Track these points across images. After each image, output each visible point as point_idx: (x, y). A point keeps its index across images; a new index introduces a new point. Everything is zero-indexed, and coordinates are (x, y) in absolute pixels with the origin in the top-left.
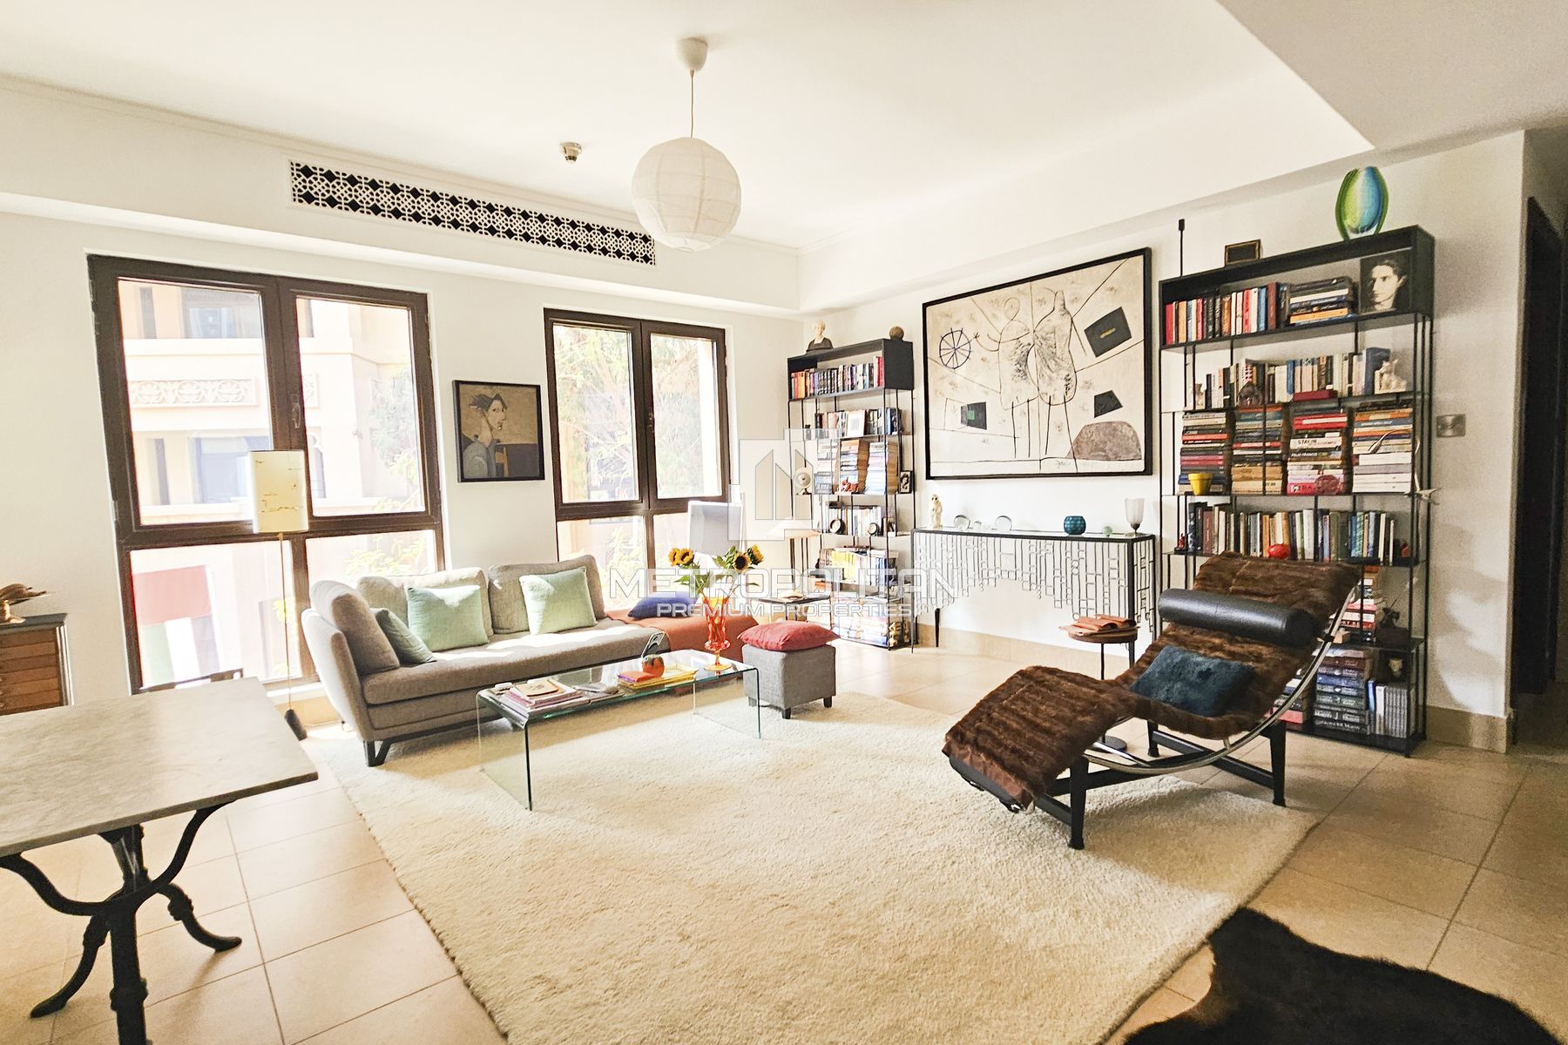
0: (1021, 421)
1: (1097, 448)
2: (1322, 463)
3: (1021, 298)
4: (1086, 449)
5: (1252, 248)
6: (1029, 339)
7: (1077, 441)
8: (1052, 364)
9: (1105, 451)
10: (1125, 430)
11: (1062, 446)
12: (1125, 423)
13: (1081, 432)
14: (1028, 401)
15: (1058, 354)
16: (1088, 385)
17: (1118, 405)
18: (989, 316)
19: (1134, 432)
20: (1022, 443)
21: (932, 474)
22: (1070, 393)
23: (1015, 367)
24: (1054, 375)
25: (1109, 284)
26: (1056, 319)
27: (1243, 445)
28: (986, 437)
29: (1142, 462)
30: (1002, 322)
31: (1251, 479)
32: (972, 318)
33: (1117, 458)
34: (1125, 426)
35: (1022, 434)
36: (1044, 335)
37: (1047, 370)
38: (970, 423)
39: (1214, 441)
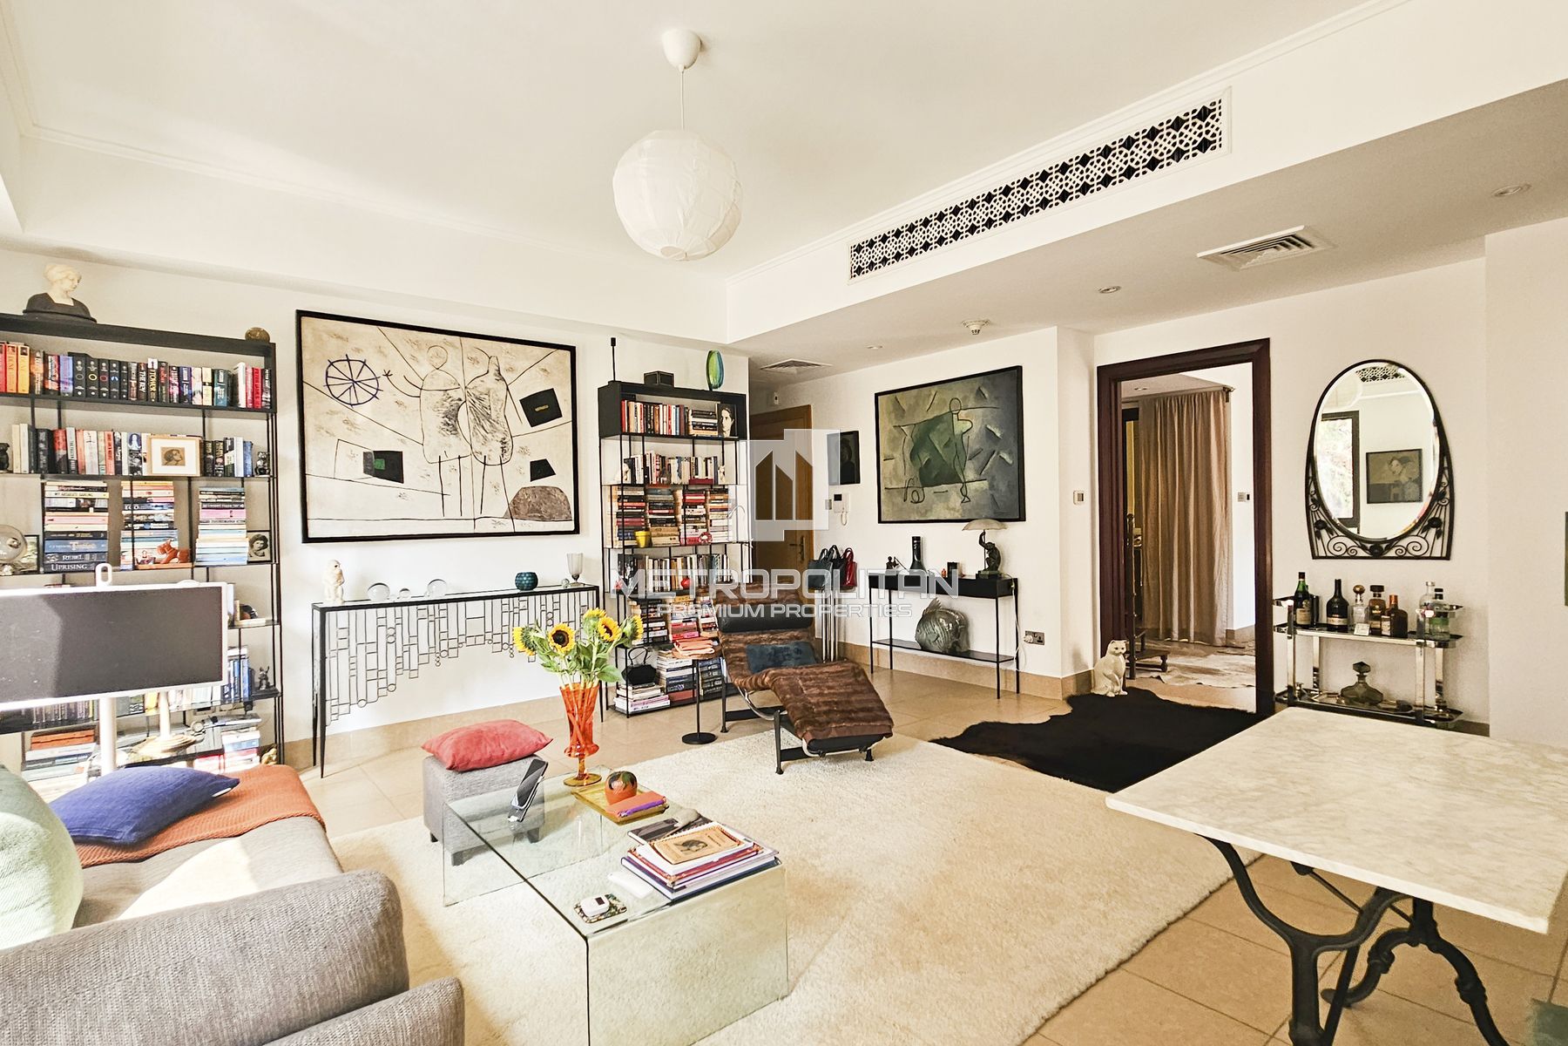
0: (451, 478)
1: (534, 510)
2: (697, 525)
3: (450, 349)
4: (523, 510)
5: (669, 378)
6: (460, 394)
7: (514, 501)
8: (487, 425)
9: (540, 512)
10: (558, 495)
11: (498, 506)
12: (557, 488)
13: (518, 494)
14: (459, 458)
15: (494, 417)
16: (524, 451)
17: (551, 473)
18: (407, 357)
19: (566, 497)
20: (452, 501)
21: (311, 535)
22: (507, 456)
23: (442, 420)
24: (489, 436)
25: (542, 365)
26: (490, 381)
27: (654, 511)
28: (402, 491)
29: (573, 522)
30: (425, 368)
31: (662, 536)
32: (380, 351)
33: (551, 519)
34: (559, 491)
35: (452, 490)
36: (477, 394)
37: (481, 430)
38: (378, 474)
39: (638, 508)
